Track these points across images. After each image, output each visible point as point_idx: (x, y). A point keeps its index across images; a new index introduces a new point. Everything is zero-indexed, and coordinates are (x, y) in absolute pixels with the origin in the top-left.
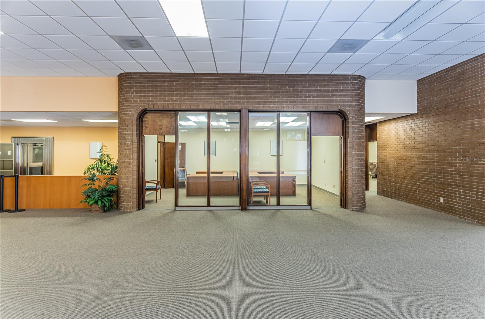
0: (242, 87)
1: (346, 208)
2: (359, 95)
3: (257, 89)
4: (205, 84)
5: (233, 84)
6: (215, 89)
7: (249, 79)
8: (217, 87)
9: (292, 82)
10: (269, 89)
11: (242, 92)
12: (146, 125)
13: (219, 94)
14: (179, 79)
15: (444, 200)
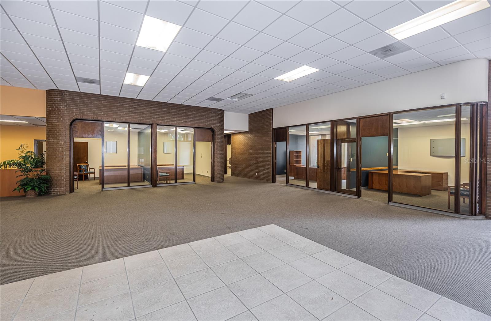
0: (153, 109)
1: (214, 182)
2: (221, 120)
3: (163, 112)
4: (127, 105)
5: (147, 107)
6: (134, 109)
7: (158, 105)
8: (136, 107)
9: (185, 110)
10: (171, 113)
11: (153, 112)
12: (76, 130)
13: (137, 112)
14: (107, 99)
15: (258, 174)
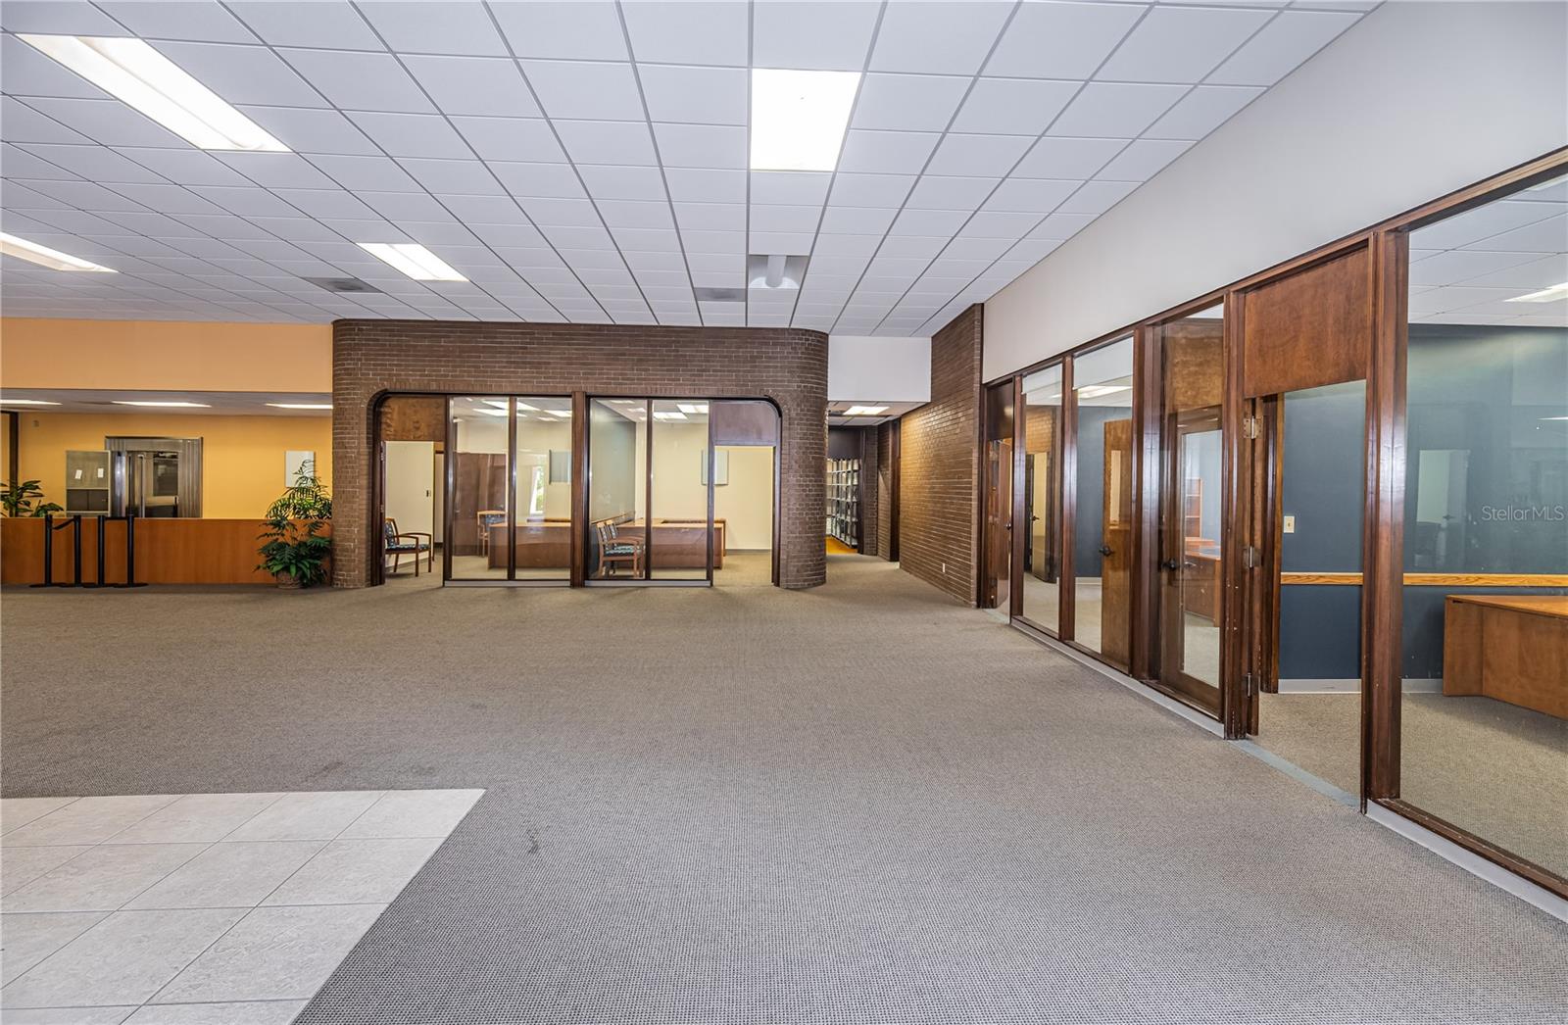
0: (576, 349)
1: (779, 585)
3: (605, 354)
4: (502, 343)
5: (558, 344)
6: (523, 353)
7: (589, 335)
8: (526, 348)
9: (674, 341)
10: (630, 355)
11: (576, 359)
12: (388, 421)
13: (529, 363)
14: (452, 332)
